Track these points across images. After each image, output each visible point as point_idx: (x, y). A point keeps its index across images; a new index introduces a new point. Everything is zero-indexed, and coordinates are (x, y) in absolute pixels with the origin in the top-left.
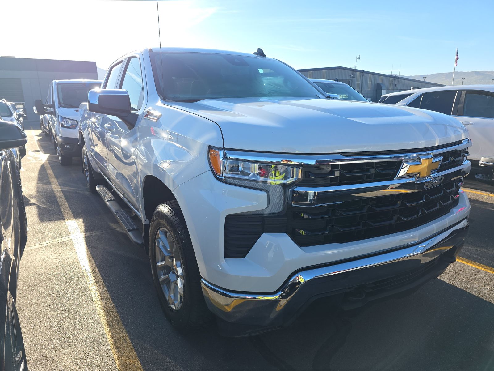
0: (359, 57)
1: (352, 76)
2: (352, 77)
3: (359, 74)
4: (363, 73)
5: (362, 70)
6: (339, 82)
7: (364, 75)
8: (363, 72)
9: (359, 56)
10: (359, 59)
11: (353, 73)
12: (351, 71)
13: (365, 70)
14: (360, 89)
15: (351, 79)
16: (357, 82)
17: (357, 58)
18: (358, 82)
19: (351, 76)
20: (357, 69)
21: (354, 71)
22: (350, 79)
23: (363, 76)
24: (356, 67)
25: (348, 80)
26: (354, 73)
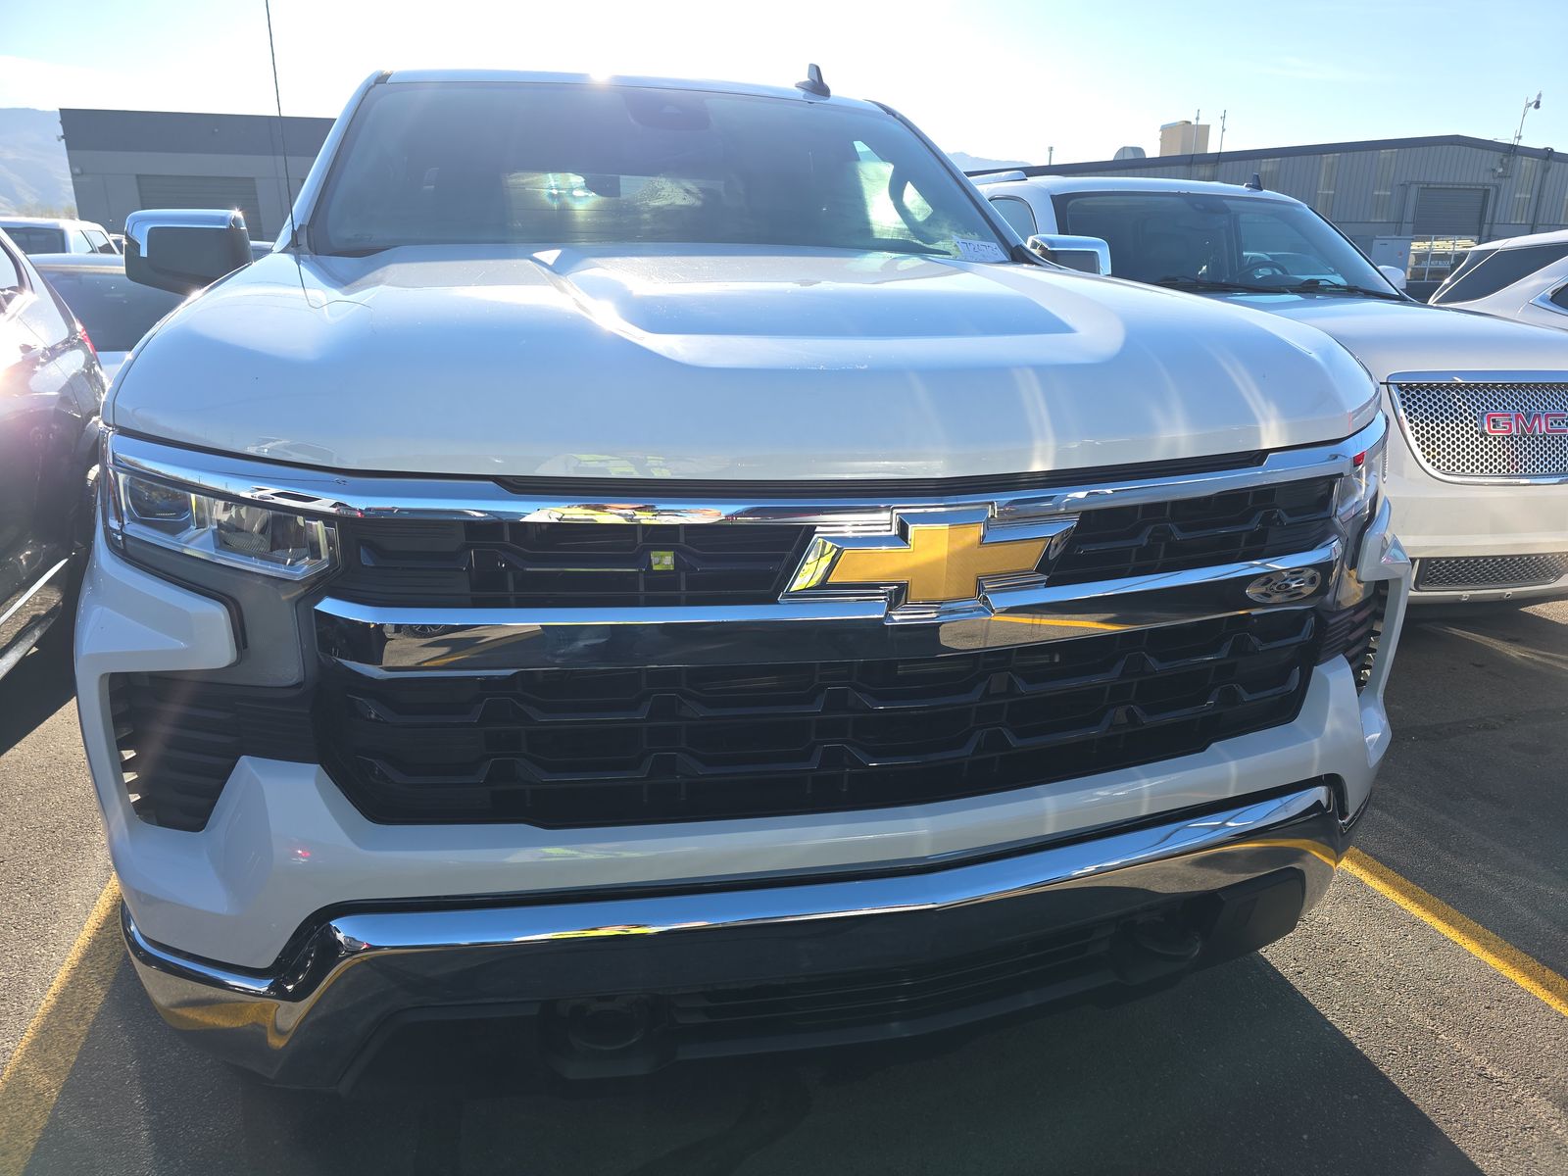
0: (1535, 98)
1: (1501, 170)
2: (1500, 176)
3: (1529, 164)
4: (1547, 159)
5: (1546, 149)
6: (1267, 193)
7: (1549, 168)
8: (1548, 154)
9: (1540, 96)
10: (1537, 106)
11: (1505, 160)
12: (1499, 151)
13: (1557, 150)
14: (1530, 221)
15: (1497, 181)
16: (1518, 196)
17: (1530, 105)
18: (1523, 196)
19: (1494, 170)
20: (1522, 143)
21: (1512, 150)
22: (1492, 181)
23: (1546, 170)
24: (1520, 138)
25: (1485, 184)
26: (1509, 161)
